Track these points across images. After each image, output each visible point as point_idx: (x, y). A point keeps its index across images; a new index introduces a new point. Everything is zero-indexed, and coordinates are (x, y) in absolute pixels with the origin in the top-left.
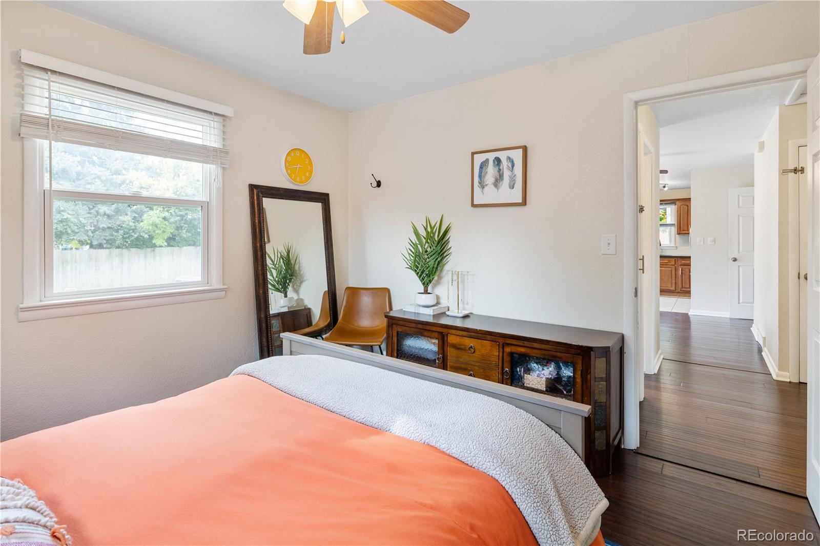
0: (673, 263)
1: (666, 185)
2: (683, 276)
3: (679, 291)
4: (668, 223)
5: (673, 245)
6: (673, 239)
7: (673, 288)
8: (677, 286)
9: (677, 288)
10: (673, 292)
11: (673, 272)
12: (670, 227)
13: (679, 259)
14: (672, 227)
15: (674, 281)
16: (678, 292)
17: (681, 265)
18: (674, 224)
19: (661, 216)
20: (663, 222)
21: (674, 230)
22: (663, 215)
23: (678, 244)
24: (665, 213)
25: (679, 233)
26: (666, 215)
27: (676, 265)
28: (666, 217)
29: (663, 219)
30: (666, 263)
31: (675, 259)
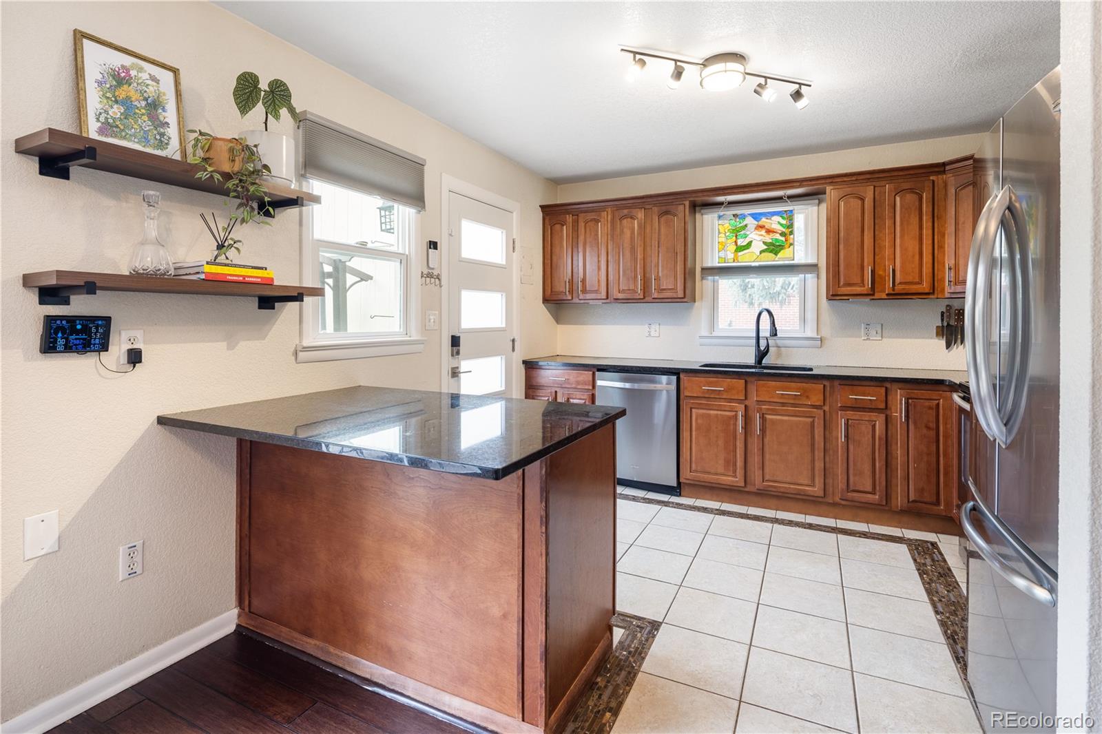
0: (816, 399)
2: (851, 447)
3: (837, 499)
4: (796, 262)
5: (810, 332)
6: (811, 315)
7: (817, 490)
8: (829, 481)
9: (830, 490)
10: (814, 502)
11: (819, 432)
12: (802, 276)
13: (836, 383)
14: (809, 276)
15: (819, 465)
16: (834, 504)
17: (844, 408)
18: (818, 266)
19: (778, 236)
20: (782, 258)
21: (815, 285)
22: (782, 234)
23: (824, 332)
24: (791, 226)
25: (833, 295)
26: (791, 233)
27: (826, 408)
28: (791, 241)
29: (781, 247)
30: (794, 399)
31: (824, 386)
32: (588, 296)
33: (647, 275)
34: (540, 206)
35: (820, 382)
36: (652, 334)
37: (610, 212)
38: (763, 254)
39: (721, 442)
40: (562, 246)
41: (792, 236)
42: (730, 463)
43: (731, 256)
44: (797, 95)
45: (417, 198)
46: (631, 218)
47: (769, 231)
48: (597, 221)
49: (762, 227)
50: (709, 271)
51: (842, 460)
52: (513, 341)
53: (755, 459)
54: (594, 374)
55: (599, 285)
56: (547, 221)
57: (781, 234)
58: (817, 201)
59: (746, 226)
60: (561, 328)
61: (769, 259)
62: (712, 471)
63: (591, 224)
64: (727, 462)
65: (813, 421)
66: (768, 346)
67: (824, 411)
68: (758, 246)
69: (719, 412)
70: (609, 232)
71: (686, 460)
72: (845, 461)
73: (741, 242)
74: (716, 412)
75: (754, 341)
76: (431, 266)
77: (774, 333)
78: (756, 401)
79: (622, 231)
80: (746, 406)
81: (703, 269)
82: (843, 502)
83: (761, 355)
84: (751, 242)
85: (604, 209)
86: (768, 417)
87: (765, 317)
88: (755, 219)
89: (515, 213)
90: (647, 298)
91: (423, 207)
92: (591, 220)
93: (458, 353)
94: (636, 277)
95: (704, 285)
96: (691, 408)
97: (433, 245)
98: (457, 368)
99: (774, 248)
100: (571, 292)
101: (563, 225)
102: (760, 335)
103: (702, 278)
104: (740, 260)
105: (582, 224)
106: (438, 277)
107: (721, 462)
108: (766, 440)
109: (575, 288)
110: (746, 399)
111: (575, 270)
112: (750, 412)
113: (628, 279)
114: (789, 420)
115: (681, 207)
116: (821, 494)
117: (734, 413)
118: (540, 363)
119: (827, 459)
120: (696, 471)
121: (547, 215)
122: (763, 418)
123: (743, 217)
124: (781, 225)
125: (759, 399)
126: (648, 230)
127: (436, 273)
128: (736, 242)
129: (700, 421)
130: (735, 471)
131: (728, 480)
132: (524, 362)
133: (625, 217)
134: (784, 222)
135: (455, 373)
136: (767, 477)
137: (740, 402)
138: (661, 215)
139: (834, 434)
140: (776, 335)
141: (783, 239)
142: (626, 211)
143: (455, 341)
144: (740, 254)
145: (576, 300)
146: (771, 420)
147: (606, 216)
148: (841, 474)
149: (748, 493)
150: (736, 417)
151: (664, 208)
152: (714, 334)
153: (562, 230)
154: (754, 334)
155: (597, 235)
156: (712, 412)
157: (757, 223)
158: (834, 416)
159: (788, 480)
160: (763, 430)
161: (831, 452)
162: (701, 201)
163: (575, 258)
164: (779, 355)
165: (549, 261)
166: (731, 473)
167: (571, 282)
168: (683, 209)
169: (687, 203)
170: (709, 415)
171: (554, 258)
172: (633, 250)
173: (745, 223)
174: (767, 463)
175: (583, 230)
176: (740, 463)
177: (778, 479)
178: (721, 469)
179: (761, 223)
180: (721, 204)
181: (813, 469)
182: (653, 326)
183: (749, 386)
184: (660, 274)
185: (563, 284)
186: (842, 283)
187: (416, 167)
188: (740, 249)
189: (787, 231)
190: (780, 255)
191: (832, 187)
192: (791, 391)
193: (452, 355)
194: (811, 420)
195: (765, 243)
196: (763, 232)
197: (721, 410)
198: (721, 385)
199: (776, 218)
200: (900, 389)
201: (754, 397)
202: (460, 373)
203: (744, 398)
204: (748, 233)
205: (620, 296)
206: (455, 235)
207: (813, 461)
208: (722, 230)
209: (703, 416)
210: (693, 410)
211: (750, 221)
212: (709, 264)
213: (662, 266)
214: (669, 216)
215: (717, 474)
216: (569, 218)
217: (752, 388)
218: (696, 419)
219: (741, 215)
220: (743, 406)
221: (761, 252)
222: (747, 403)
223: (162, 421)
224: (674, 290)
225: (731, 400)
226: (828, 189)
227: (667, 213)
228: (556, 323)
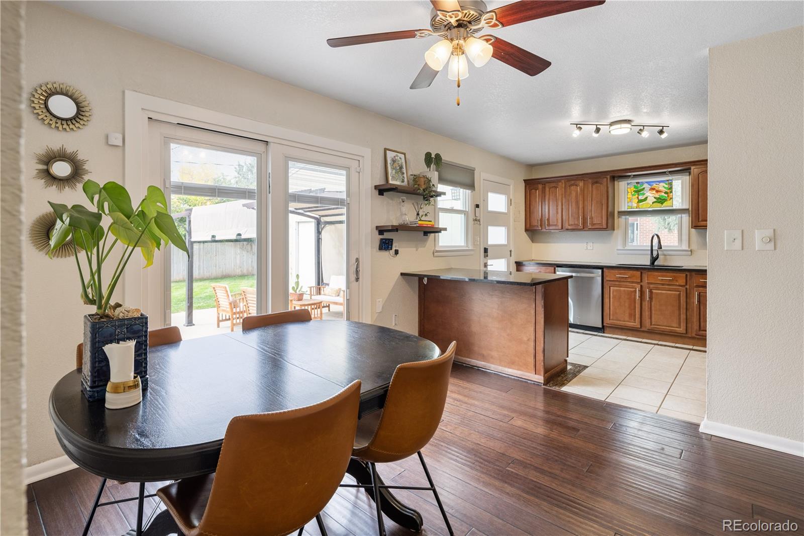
0: (682, 281)
3: (694, 335)
4: (674, 207)
5: (685, 247)
6: (685, 238)
7: (682, 330)
8: (689, 325)
9: (689, 330)
10: (681, 336)
11: (683, 299)
12: (678, 216)
13: (693, 273)
14: (683, 216)
15: (683, 316)
16: (692, 338)
17: (697, 286)
18: (688, 209)
19: (663, 194)
20: (666, 206)
21: (685, 220)
22: (666, 193)
23: (694, 247)
24: (671, 188)
25: (695, 226)
26: (671, 192)
27: (688, 287)
28: (671, 197)
29: (665, 200)
30: (669, 282)
31: (686, 275)
32: (551, 228)
33: (585, 216)
34: (524, 180)
35: (684, 273)
36: (588, 248)
37: (563, 183)
38: (654, 204)
39: (627, 305)
40: (536, 201)
41: (671, 194)
42: (632, 316)
43: (635, 205)
44: (661, 131)
45: (470, 186)
46: (576, 185)
47: (657, 191)
48: (556, 187)
49: (653, 189)
50: (622, 213)
51: (696, 315)
52: (511, 251)
53: (646, 314)
54: (555, 269)
55: (557, 222)
56: (527, 187)
57: (665, 193)
59: (644, 188)
60: (534, 245)
61: (658, 207)
62: (622, 319)
63: (553, 189)
64: (630, 315)
65: (680, 293)
66: (658, 255)
67: (686, 288)
68: (651, 199)
69: (626, 289)
70: (563, 193)
71: (607, 314)
72: (698, 313)
73: (641, 197)
74: (624, 289)
75: (649, 252)
76: (477, 215)
77: (660, 247)
78: (647, 283)
79: (571, 193)
80: (641, 286)
81: (619, 212)
82: (698, 337)
83: (654, 260)
84: (647, 197)
85: (560, 181)
86: (654, 291)
87: (656, 238)
88: (649, 184)
89: (511, 186)
90: (585, 229)
91: (473, 189)
92: (553, 187)
93: (487, 256)
94: (579, 217)
95: (620, 221)
96: (610, 287)
97: (477, 206)
98: (486, 263)
99: (660, 201)
100: (541, 225)
101: (536, 190)
102: (654, 249)
103: (619, 217)
104: (640, 207)
105: (547, 189)
106: (479, 220)
107: (627, 315)
108: (653, 304)
109: (543, 223)
110: (641, 281)
111: (543, 214)
112: (644, 289)
113: (574, 219)
114: (666, 293)
115: (605, 179)
116: (685, 332)
117: (634, 289)
118: (524, 263)
119: (688, 314)
120: (613, 320)
121: (528, 184)
122: (651, 292)
123: (642, 183)
124: (665, 188)
125: (649, 282)
126: (586, 192)
128: (638, 198)
129: (615, 293)
130: (635, 320)
131: (631, 324)
132: (516, 262)
133: (573, 185)
134: (667, 186)
135: (486, 265)
136: (653, 323)
137: (638, 283)
138: (593, 184)
139: (692, 300)
140: (661, 248)
141: (666, 195)
142: (573, 182)
143: (485, 250)
144: (640, 204)
145: (544, 230)
146: (655, 293)
147: (562, 185)
148: (696, 321)
149: (643, 332)
150: (635, 291)
151: (595, 180)
152: (626, 248)
153: (536, 193)
154: (650, 248)
155: (556, 194)
156: (622, 289)
157: (650, 187)
158: (692, 291)
159: (665, 324)
160: (651, 298)
161: (690, 310)
162: (617, 175)
163: (543, 207)
164: (665, 260)
165: (529, 210)
166: (633, 321)
167: (541, 220)
168: (606, 180)
169: (609, 177)
170: (620, 290)
171: (532, 208)
172: (577, 203)
173: (643, 187)
174: (653, 316)
175: (548, 193)
176: (638, 315)
177: (660, 324)
178: (627, 319)
179: (652, 187)
180: (630, 176)
181: (680, 319)
182: (589, 244)
183: (643, 275)
184: (593, 216)
185: (536, 221)
186: (700, 220)
187: (470, 172)
188: (640, 201)
189: (668, 191)
190: (664, 204)
191: (694, 167)
192: (668, 277)
193: (484, 257)
194: (679, 293)
195: (655, 198)
196: (654, 192)
197: (627, 288)
198: (627, 274)
199: (662, 184)
201: (645, 280)
203: (640, 281)
204: (645, 192)
205: (570, 227)
206: (485, 200)
207: (680, 315)
208: (629, 191)
209: (617, 290)
210: (611, 288)
211: (646, 185)
212: (620, 210)
213: (594, 211)
214: (597, 184)
215: (624, 321)
216: (540, 186)
217: (645, 276)
218: (613, 292)
219: (641, 182)
220: (640, 286)
221: (653, 203)
222: (642, 284)
223: (402, 274)
224: (601, 224)
225: (633, 282)
226: (692, 168)
227: (597, 182)
228: (531, 242)
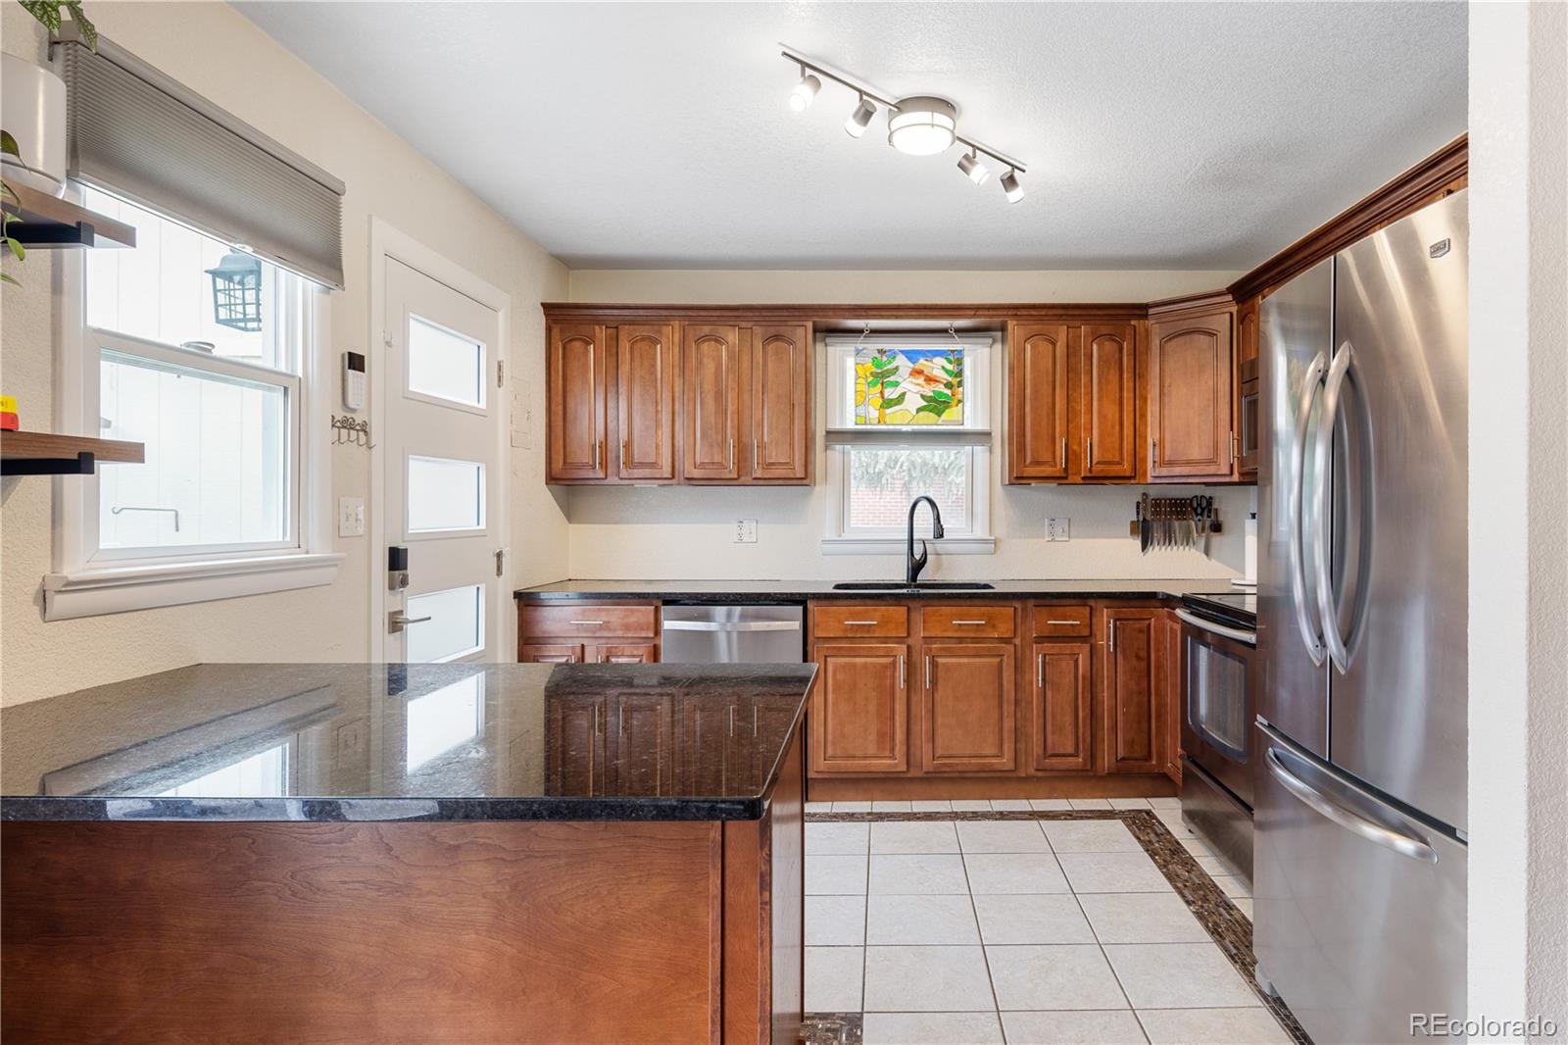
0: (1004, 629)
1: (1017, 173)
2: (1049, 694)
3: (1032, 771)
4: (965, 427)
5: (980, 532)
6: (981, 507)
7: (1005, 761)
8: (1022, 746)
9: (1022, 759)
10: (1000, 779)
11: (1008, 675)
12: (968, 449)
13: (1031, 603)
14: (978, 449)
15: (1009, 724)
16: (1028, 779)
17: (1040, 640)
18: (987, 435)
19: (941, 388)
20: (947, 421)
21: (987, 464)
22: (949, 385)
23: (1000, 531)
24: (960, 374)
25: (1017, 478)
26: (960, 384)
27: (1017, 641)
28: (960, 397)
29: (946, 405)
30: (977, 631)
31: (1015, 608)
32: (637, 473)
33: (745, 440)
34: (543, 305)
35: (1009, 603)
36: (745, 539)
37: (677, 329)
38: (921, 414)
39: (872, 707)
40: (586, 381)
41: (961, 389)
42: (886, 738)
43: (874, 414)
44: (1010, 182)
45: (326, 262)
46: (716, 341)
47: (930, 380)
48: (654, 342)
49: (920, 372)
50: (835, 436)
51: (1038, 714)
52: (499, 555)
53: (922, 727)
54: (657, 610)
55: (657, 454)
56: (556, 332)
57: (946, 385)
58: (990, 341)
59: (897, 368)
60: (577, 530)
61: (929, 422)
62: (859, 753)
63: (644, 346)
64: (881, 736)
65: (1001, 661)
66: (925, 554)
67: (1015, 645)
68: (913, 402)
69: (869, 660)
70: (677, 363)
71: (818, 742)
72: (1041, 714)
73: (891, 393)
74: (863, 660)
75: (905, 547)
76: (352, 404)
77: (939, 533)
78: (923, 637)
79: (700, 362)
80: (909, 647)
81: (829, 433)
82: (1039, 774)
83: (916, 567)
84: (904, 394)
85: (668, 318)
86: (941, 660)
87: (924, 511)
88: (909, 359)
89: (501, 315)
90: (743, 478)
91: (340, 282)
92: (643, 339)
93: (404, 582)
94: (724, 441)
95: (829, 459)
96: (826, 657)
97: (356, 362)
98: (401, 612)
99: (936, 405)
100: (604, 465)
101: (588, 344)
102: (915, 537)
103: (827, 448)
104: (888, 420)
105: (625, 345)
106: (364, 429)
107: (873, 737)
108: (938, 696)
109: (611, 456)
110: (909, 635)
111: (611, 426)
112: (915, 656)
113: (712, 446)
114: (969, 664)
115: (800, 331)
116: (1011, 766)
117: (892, 659)
118: (543, 596)
119: (1019, 715)
120: (834, 757)
121: (556, 322)
122: (934, 665)
123: (893, 355)
124: (947, 371)
125: (927, 635)
126: (746, 364)
127: (359, 419)
128: (882, 393)
129: (840, 677)
130: (892, 749)
131: (882, 764)
132: (518, 595)
133: (706, 338)
134: (950, 367)
135: (397, 623)
136: (939, 752)
137: (900, 640)
138: (768, 340)
139: (1027, 677)
140: (942, 536)
141: (948, 392)
142: (706, 329)
143: (397, 559)
144: (888, 411)
145: (612, 480)
146: (944, 664)
147: (672, 333)
148: (1037, 733)
149: (911, 780)
150: (894, 664)
151: (772, 331)
152: (846, 536)
153: (586, 352)
154: (906, 536)
155: (654, 366)
156: (858, 660)
157: (912, 365)
158: (1028, 652)
159: (968, 752)
160: (934, 682)
161: (1023, 704)
162: (828, 323)
163: (611, 404)
164: (938, 566)
165: (561, 407)
166: (887, 753)
167: (604, 445)
168: (803, 332)
169: (810, 325)
170: (854, 666)
171: (571, 404)
172: (719, 396)
173: (894, 364)
174: (939, 731)
175: (628, 356)
176: (900, 736)
177: (954, 753)
178: (872, 750)
179: (918, 366)
180: (860, 331)
181: (1001, 730)
182: (745, 524)
183: (912, 614)
184: (766, 439)
185: (587, 451)
186: (1028, 461)
187: (326, 195)
188: (887, 404)
189: (955, 381)
190: (945, 416)
191: (1015, 322)
192: (971, 619)
193: (392, 587)
194: (996, 660)
195: (923, 396)
196: (921, 380)
197: (872, 656)
198: (871, 617)
199: (940, 361)
200: (1107, 608)
201: (920, 632)
202: (407, 621)
203: (905, 635)
204: (900, 380)
205: (697, 473)
206: (397, 346)
207: (1001, 719)
208: (861, 373)
209: (844, 667)
210: (829, 659)
211: (901, 361)
212: (836, 426)
213: (770, 427)
214: (780, 343)
215: (865, 757)
216: (601, 333)
217: (918, 618)
218: (834, 673)
219: (890, 351)
220: (905, 647)
221: (919, 410)
222: (910, 641)
224: (789, 464)
225: (885, 640)
226: (1011, 324)
227: (777, 337)
228: (566, 521)
